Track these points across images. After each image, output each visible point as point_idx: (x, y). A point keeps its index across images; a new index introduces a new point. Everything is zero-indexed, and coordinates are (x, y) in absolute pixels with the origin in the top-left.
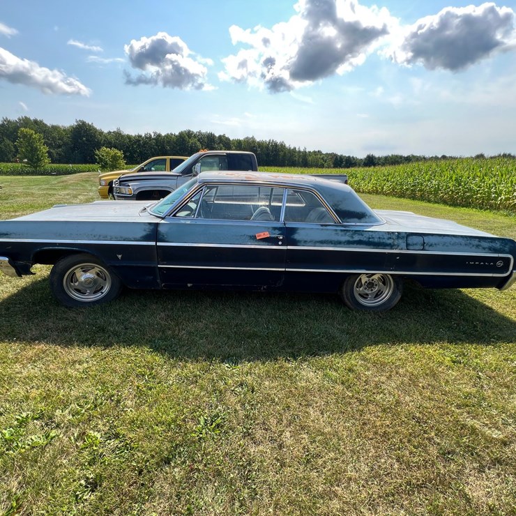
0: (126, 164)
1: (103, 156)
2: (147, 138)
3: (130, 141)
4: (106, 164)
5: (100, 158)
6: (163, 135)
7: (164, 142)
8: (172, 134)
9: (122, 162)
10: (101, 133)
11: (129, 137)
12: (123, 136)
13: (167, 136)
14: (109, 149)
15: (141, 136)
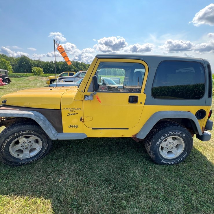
0: (44, 73)
1: (35, 70)
2: (51, 63)
3: (44, 64)
4: (36, 73)
5: (33, 71)
6: (58, 62)
7: (58, 65)
8: (61, 62)
9: (42, 73)
10: (32, 60)
11: (44, 62)
12: (41, 62)
13: (60, 62)
14: (37, 68)
15: (49, 62)
